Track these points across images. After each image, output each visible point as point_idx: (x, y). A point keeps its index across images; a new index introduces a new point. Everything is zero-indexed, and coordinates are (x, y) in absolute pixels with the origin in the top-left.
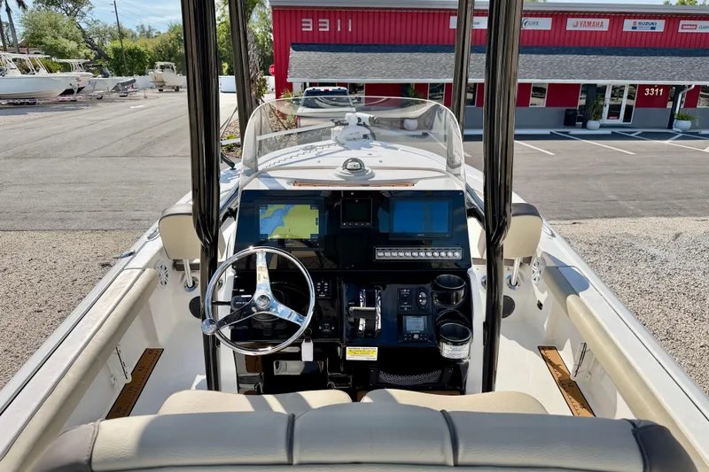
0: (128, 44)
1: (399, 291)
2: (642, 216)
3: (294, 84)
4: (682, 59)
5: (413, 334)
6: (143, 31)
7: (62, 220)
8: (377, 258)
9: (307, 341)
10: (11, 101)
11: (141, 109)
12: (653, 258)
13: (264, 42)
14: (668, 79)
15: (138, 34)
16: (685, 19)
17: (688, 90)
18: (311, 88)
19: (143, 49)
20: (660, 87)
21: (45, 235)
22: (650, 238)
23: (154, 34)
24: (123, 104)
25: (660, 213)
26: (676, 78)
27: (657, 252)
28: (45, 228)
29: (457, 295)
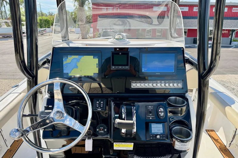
0: (44, 18)
1: (146, 107)
2: (226, 74)
3: (99, 29)
4: (234, 21)
5: (156, 135)
6: (50, 14)
7: (13, 75)
8: (132, 87)
9: (89, 138)
10: (3, 36)
11: (47, 39)
12: (233, 89)
13: (90, 17)
14: (230, 27)
15: (48, 15)
16: (234, 7)
17: (236, 31)
18: (105, 30)
19: (49, 19)
20: (227, 30)
21: (6, 81)
22: (230, 82)
23: (53, 15)
24: (41, 37)
25: (232, 73)
26: (232, 27)
27: (234, 87)
28: (7, 78)
29: (182, 109)
